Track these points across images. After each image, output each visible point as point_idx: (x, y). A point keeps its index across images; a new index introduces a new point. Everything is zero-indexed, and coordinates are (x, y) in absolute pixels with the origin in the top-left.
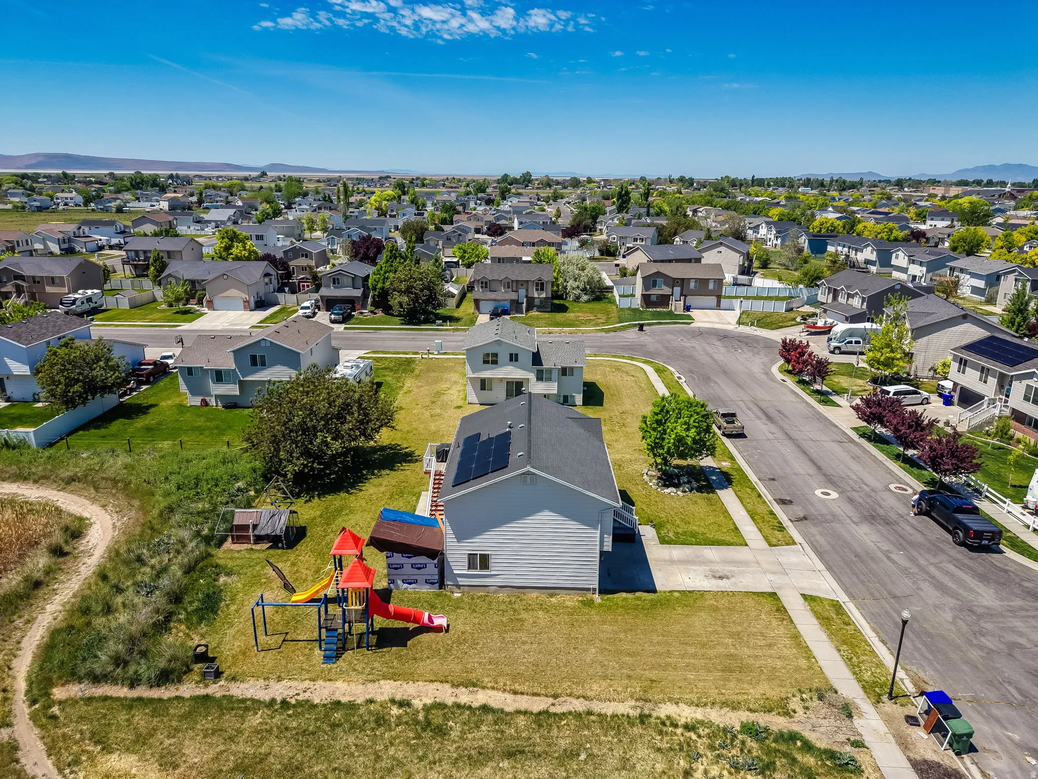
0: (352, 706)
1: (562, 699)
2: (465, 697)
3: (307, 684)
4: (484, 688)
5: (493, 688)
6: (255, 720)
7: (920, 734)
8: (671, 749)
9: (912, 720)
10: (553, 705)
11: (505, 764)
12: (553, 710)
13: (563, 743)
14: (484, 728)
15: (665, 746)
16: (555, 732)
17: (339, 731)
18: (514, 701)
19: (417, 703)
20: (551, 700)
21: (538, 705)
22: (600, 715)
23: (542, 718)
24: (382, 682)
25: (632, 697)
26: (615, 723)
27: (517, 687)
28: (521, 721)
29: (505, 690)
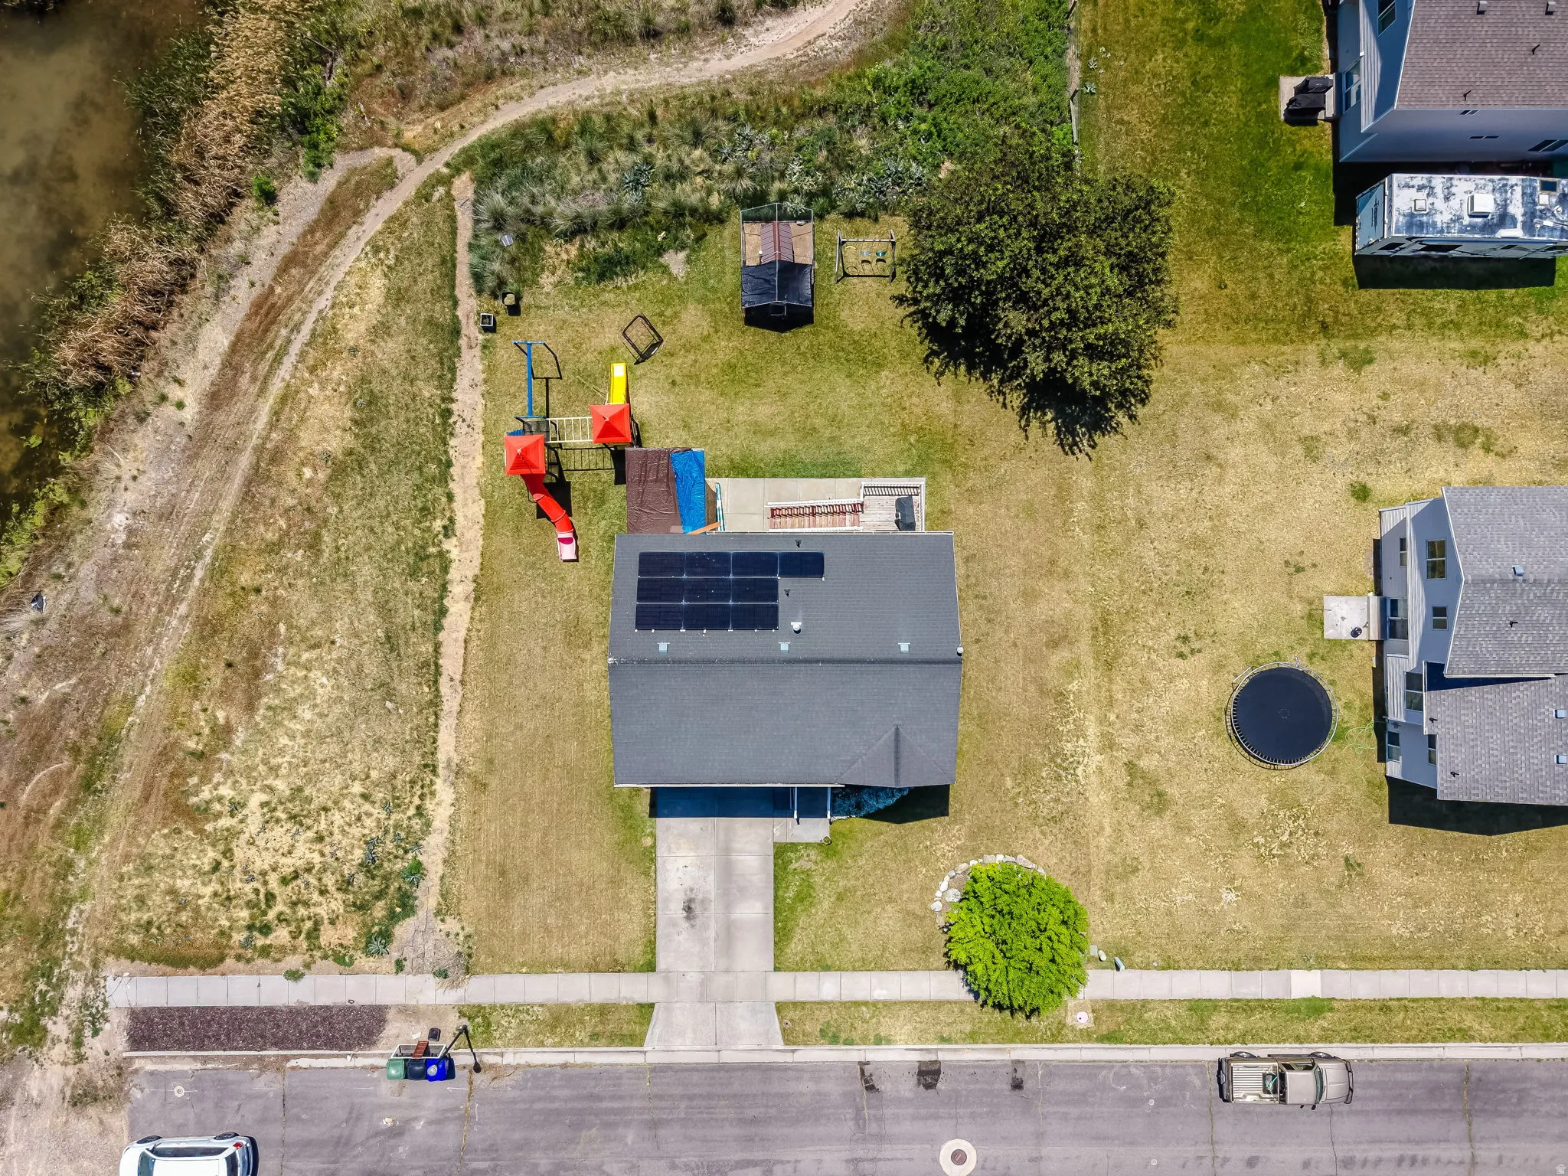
0: (444, 478)
1: (460, 689)
2: (460, 590)
3: (479, 424)
4: (473, 609)
5: (472, 618)
6: (428, 391)
7: (418, 1034)
8: (394, 788)
9: (435, 1034)
10: (452, 680)
11: (380, 633)
12: (443, 681)
13: (403, 688)
14: (417, 612)
15: (398, 783)
16: (413, 680)
17: (416, 475)
18: (456, 640)
19: (450, 545)
20: (458, 677)
21: (451, 664)
22: (436, 725)
23: (431, 670)
24: (483, 502)
25: (463, 760)
26: (426, 738)
27: (475, 642)
28: (427, 648)
29: (469, 630)
